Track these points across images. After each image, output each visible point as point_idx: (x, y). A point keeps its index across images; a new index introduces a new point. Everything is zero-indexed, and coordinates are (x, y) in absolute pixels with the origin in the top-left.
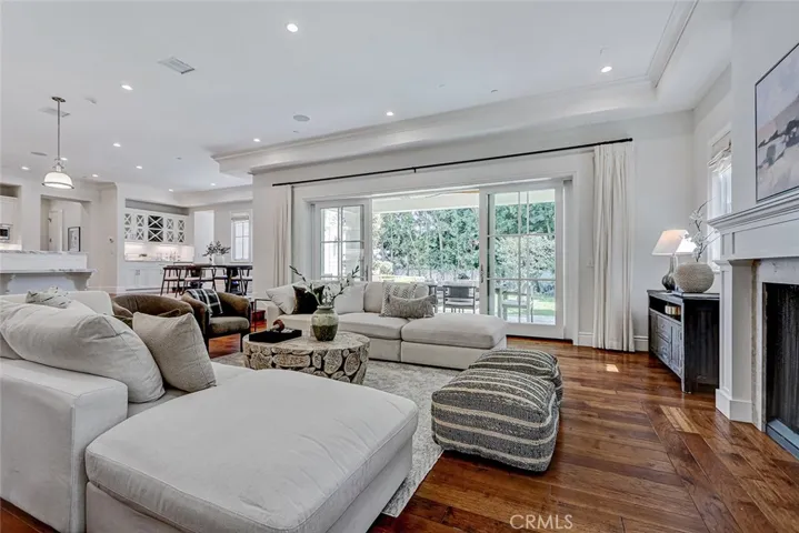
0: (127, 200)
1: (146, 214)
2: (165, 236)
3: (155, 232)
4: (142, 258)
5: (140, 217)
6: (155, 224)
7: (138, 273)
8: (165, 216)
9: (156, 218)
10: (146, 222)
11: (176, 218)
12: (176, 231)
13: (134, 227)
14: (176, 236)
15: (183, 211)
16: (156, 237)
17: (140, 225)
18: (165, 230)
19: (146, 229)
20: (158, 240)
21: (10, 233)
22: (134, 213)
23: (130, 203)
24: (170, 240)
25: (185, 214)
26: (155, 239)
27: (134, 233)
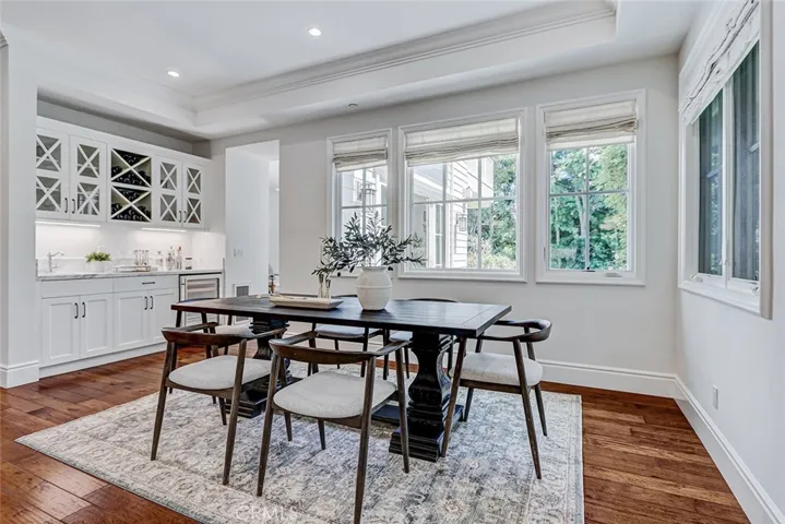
0: (41, 98)
1: (107, 143)
2: (155, 207)
3: (131, 195)
4: (94, 267)
5: (89, 150)
6: (131, 176)
7: (79, 312)
8: (156, 155)
9: (132, 158)
10: (106, 164)
11: (184, 161)
12: (182, 194)
13: (69, 178)
14: (182, 207)
15: (198, 145)
16: (131, 206)
17: (88, 172)
18: (155, 190)
19: (105, 184)
20: (139, 215)
22: (71, 136)
24: (169, 218)
25: (207, 155)
26: (129, 215)
27: (69, 192)
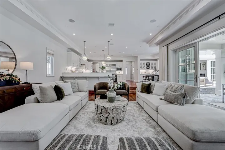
1: (146, 62)
3: (148, 67)
4: (145, 74)
6: (148, 65)
8: (151, 62)
9: (148, 63)
10: (146, 64)
11: (154, 62)
13: (143, 66)
14: (153, 67)
16: (148, 68)
18: (151, 66)
19: (146, 66)
21: (122, 69)
22: (143, 62)
23: (141, 60)
25: (156, 61)
26: (148, 69)
27: (143, 67)
